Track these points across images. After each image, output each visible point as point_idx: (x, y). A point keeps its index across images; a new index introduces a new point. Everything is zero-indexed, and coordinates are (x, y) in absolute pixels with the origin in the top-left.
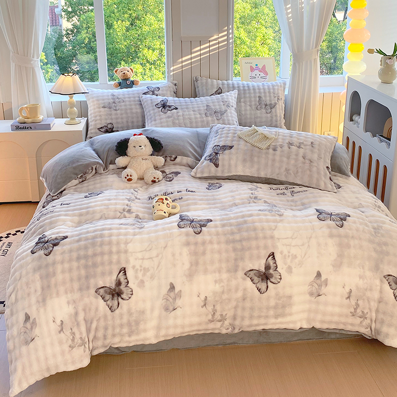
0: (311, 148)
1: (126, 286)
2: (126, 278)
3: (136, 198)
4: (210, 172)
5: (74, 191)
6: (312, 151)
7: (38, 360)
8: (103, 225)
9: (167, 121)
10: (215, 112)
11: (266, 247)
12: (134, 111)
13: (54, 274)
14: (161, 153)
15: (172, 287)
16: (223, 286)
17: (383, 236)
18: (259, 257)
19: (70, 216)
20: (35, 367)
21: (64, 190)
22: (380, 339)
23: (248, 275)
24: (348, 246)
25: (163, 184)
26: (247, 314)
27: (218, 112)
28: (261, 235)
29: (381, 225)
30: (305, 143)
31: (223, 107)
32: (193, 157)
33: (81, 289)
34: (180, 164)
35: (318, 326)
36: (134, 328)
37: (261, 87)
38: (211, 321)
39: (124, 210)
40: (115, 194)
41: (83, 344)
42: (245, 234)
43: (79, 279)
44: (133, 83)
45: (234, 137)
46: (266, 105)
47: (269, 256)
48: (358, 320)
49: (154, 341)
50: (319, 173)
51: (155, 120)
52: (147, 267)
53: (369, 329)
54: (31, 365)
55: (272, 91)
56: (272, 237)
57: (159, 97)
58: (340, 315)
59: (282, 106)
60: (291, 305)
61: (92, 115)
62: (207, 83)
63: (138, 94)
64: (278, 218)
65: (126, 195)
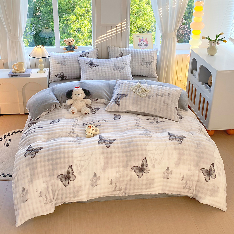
0: (168, 96)
1: (72, 174)
2: (72, 170)
3: (77, 124)
4: (115, 108)
5: (45, 119)
6: (168, 99)
7: (29, 210)
8: (60, 142)
9: (93, 73)
10: (119, 68)
11: (142, 155)
12: (75, 66)
13: (37, 168)
14: (90, 97)
15: (95, 175)
16: (120, 174)
17: (201, 148)
18: (138, 160)
19: (43, 135)
20: (28, 213)
21: (39, 118)
22: (197, 199)
23: (133, 169)
24: (183, 154)
25: (91, 115)
26: (132, 188)
27: (120, 68)
28: (140, 148)
29: (201, 142)
30: (165, 94)
31: (123, 65)
32: (106, 99)
33: (50, 176)
34: (100, 103)
35: (167, 193)
36: (76, 194)
37: (144, 53)
38: (114, 191)
39: (71, 132)
40: (66, 122)
41: (51, 202)
42: (132, 148)
43: (49, 170)
44: (74, 47)
45: (128, 89)
46: (147, 63)
47: (144, 160)
48: (187, 190)
49: (86, 200)
50: (171, 111)
51: (86, 72)
52: (83, 165)
53: (192, 194)
54: (26, 212)
55: (150, 54)
56: (145, 150)
57: (88, 58)
58: (178, 188)
59: (155, 63)
60: (153, 183)
61: (52, 68)
62: (114, 49)
63: (77, 56)
64: (149, 139)
65: (72, 123)
